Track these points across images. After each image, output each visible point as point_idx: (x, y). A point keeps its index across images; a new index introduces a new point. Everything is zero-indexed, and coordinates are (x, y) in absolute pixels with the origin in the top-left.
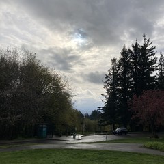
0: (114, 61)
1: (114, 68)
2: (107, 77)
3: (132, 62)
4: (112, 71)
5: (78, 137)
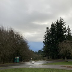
3: (56, 29)
5: (33, 62)
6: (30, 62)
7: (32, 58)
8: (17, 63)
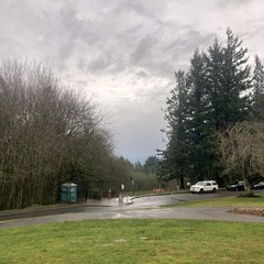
0: (180, 75)
1: (180, 88)
2: (169, 102)
3: (209, 77)
4: (177, 93)
6: (117, 199)
7: (123, 187)
8: (70, 203)
